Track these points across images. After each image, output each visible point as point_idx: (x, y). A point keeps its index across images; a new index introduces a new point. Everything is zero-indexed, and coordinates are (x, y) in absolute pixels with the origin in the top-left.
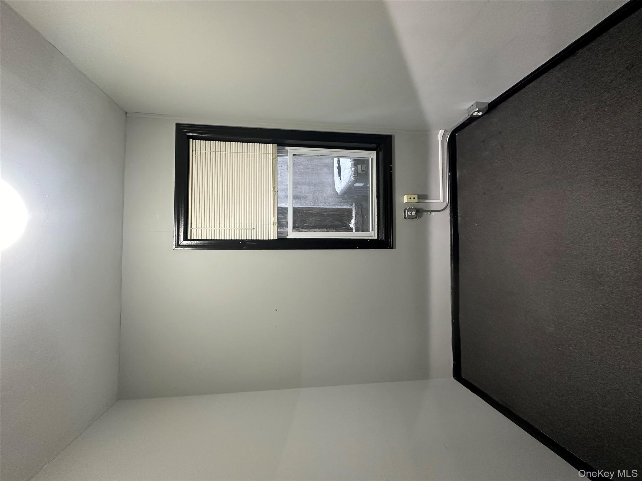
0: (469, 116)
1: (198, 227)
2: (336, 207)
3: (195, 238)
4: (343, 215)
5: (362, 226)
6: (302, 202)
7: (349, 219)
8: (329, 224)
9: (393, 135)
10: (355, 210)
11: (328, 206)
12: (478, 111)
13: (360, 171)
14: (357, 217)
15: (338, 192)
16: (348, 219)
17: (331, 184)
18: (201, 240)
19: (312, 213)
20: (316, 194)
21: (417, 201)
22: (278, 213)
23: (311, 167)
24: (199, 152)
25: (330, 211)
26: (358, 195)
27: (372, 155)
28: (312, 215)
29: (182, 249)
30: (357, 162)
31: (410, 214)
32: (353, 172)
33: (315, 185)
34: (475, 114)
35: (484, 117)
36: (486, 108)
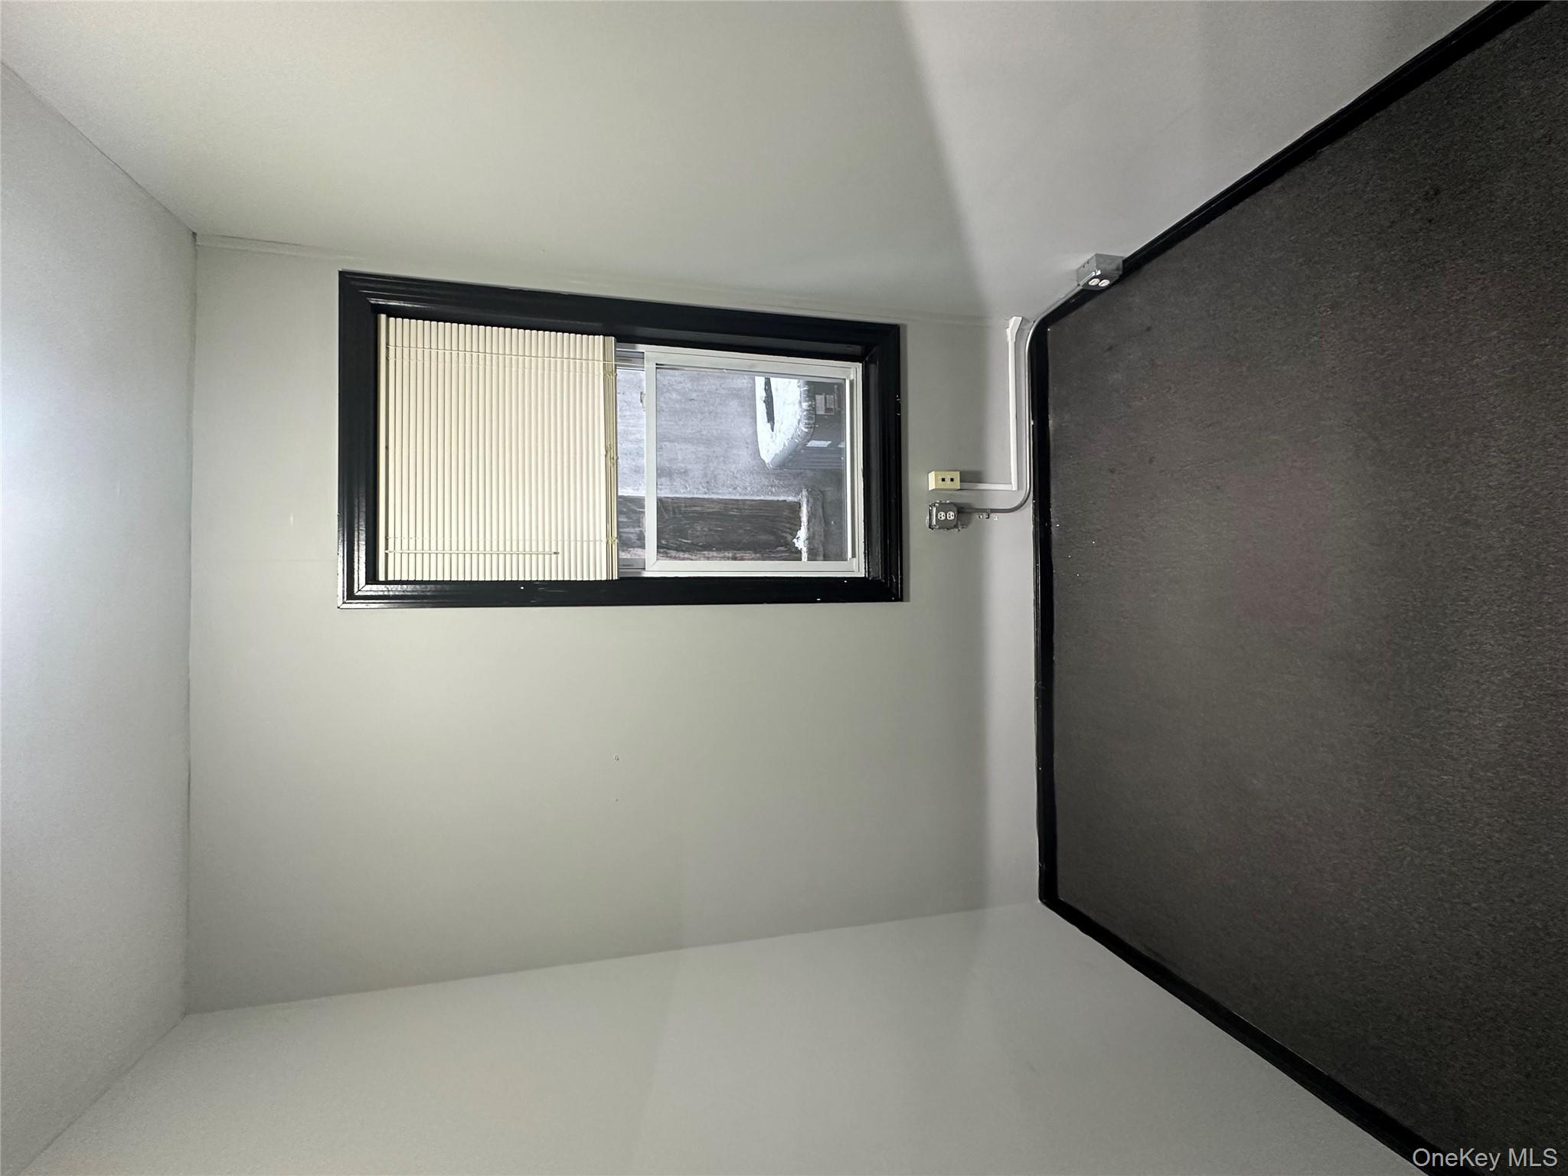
0: (1080, 288)
1: (405, 547)
2: (762, 498)
3: (398, 578)
4: (778, 519)
5: (827, 546)
6: (675, 484)
7: (792, 526)
8: (744, 541)
9: (903, 325)
10: (808, 505)
11: (740, 494)
12: (1101, 278)
13: (821, 412)
14: (811, 524)
15: (767, 462)
16: (790, 529)
17: (749, 441)
18: (414, 582)
19: (701, 513)
20: (711, 464)
21: (959, 488)
22: (619, 513)
23: (698, 396)
24: (406, 351)
25: (746, 507)
26: (814, 470)
27: (851, 373)
28: (702, 516)
29: (364, 606)
30: (814, 389)
31: (943, 518)
32: (805, 413)
33: (708, 442)
34: (1094, 282)
35: (1111, 290)
36: (1117, 269)
